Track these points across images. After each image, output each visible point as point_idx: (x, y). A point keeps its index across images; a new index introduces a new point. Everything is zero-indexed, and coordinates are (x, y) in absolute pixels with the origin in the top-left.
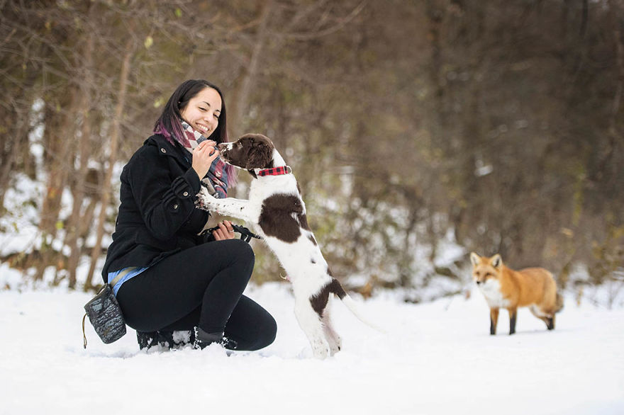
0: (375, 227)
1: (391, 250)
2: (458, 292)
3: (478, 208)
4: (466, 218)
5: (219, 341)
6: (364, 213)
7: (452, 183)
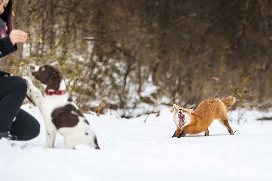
2: (153, 112)
3: (167, 63)
4: (160, 69)
5: (6, 136)
7: (152, 48)
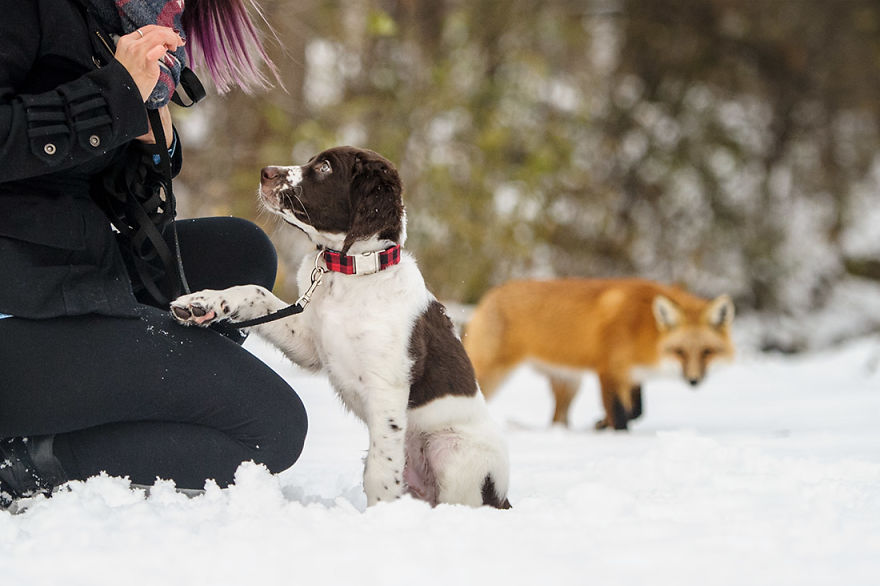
0: (682, 154)
1: (724, 215)
6: (652, 118)
